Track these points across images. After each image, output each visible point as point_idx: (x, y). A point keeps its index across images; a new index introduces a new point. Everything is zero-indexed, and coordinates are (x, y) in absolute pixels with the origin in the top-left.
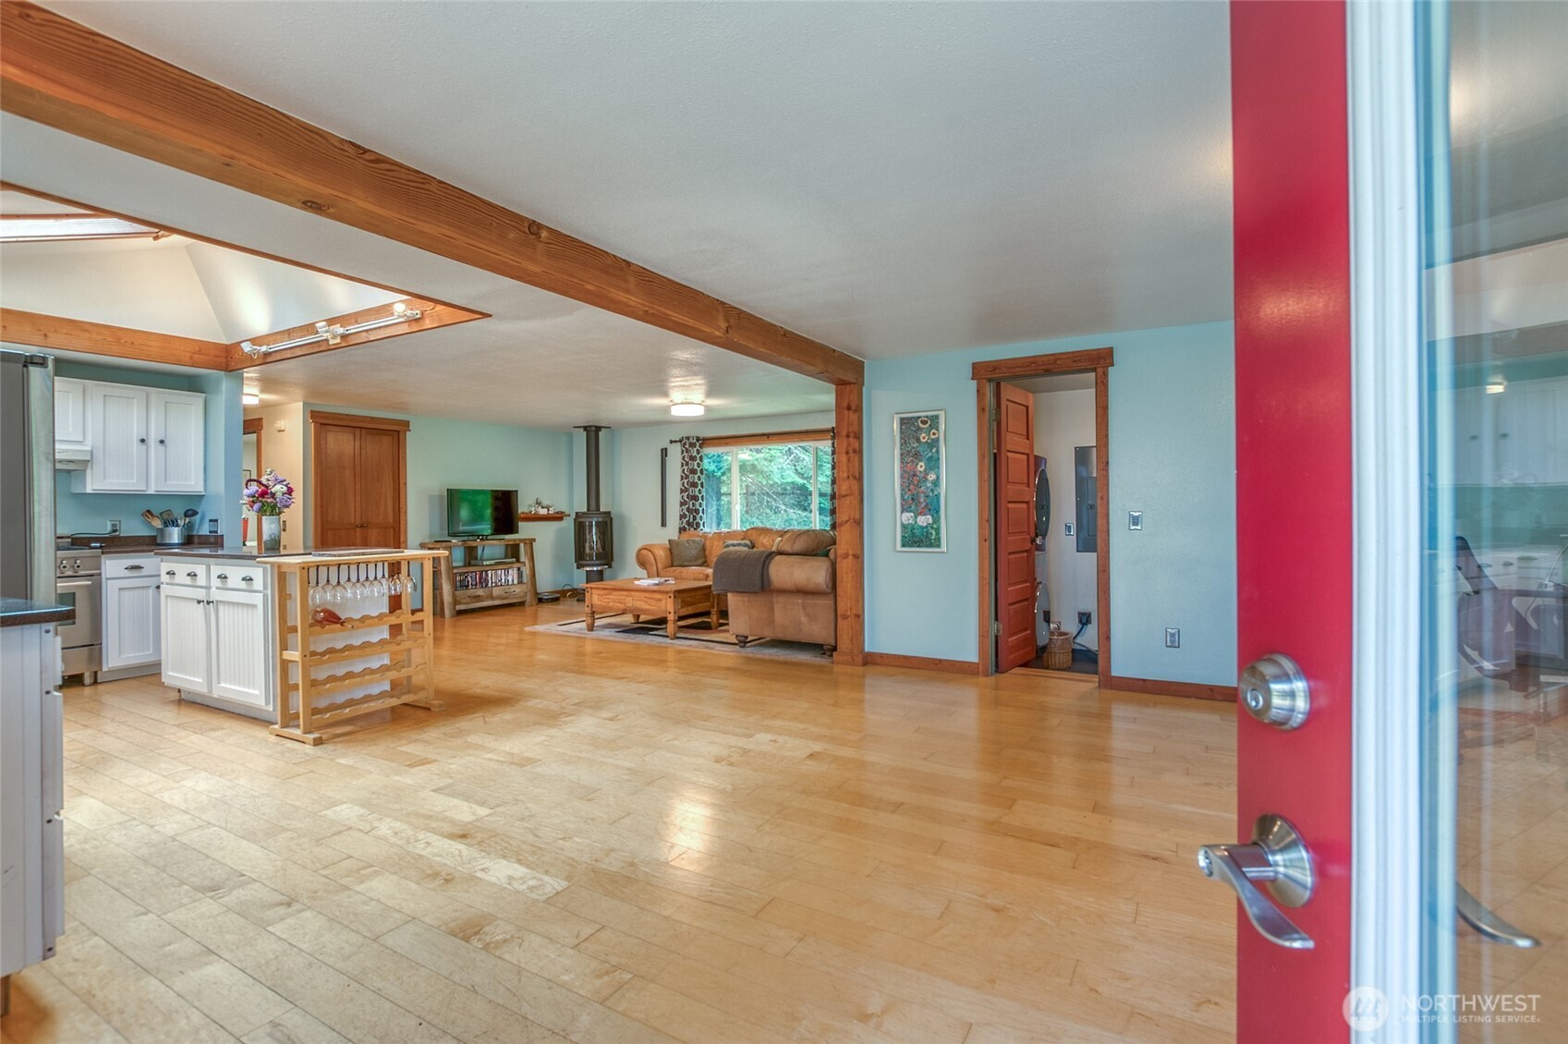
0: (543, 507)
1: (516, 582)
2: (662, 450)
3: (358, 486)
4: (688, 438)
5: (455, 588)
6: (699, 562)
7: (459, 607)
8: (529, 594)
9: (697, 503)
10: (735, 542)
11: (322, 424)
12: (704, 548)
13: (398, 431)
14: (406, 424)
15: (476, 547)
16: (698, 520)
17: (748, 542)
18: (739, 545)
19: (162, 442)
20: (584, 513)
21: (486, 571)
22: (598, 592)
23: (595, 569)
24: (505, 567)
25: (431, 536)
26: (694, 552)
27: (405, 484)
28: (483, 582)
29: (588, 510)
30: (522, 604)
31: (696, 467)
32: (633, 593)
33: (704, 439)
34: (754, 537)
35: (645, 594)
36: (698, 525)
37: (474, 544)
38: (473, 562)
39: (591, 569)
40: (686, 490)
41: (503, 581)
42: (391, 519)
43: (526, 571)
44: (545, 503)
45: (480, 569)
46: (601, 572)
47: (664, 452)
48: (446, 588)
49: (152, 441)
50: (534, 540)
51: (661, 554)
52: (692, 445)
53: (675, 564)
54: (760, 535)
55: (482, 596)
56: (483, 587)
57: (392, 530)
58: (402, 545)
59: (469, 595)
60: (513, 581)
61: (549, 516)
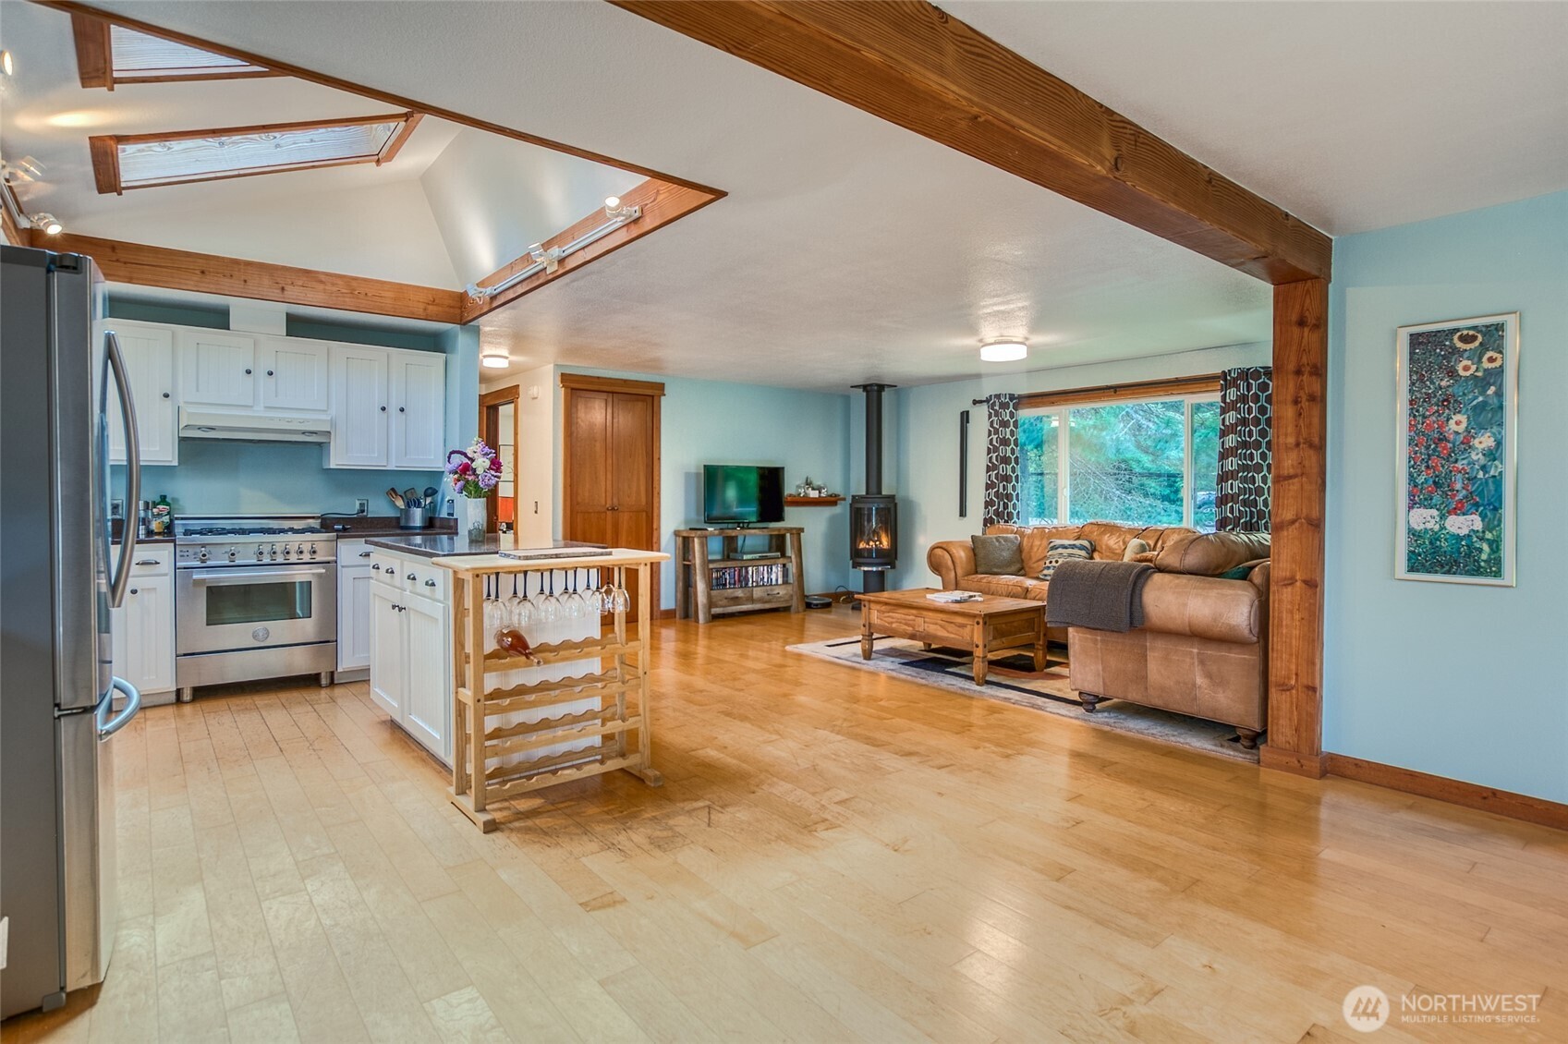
0: (813, 489)
1: (780, 581)
2: (962, 413)
3: (609, 461)
4: (998, 396)
5: (710, 587)
6: (1014, 568)
7: (715, 611)
8: (795, 598)
9: (1010, 486)
10: (1066, 542)
11: (572, 389)
12: (1020, 549)
13: (653, 396)
14: (660, 387)
15: (737, 537)
16: (1010, 509)
17: (1086, 543)
18: (1073, 547)
19: (402, 410)
20: (862, 497)
21: (747, 568)
22: (878, 607)
23: (874, 569)
24: (768, 562)
25: (686, 522)
26: (1006, 554)
27: (659, 459)
28: (742, 581)
29: (867, 493)
30: (787, 609)
31: (1008, 436)
33: (1021, 397)
34: (1094, 536)
35: (941, 616)
36: (1010, 516)
37: (733, 533)
38: (732, 555)
39: (870, 569)
40: (994, 467)
41: (766, 580)
42: (644, 500)
43: (792, 568)
44: (817, 482)
45: (739, 564)
46: (882, 574)
47: (965, 417)
48: (701, 586)
49: (393, 410)
50: (802, 530)
51: (961, 555)
52: (1004, 406)
53: (979, 570)
54: (1103, 533)
55: (741, 598)
56: (741, 587)
57: (644, 514)
58: (655, 532)
59: (726, 595)
60: (777, 580)
61: (821, 500)
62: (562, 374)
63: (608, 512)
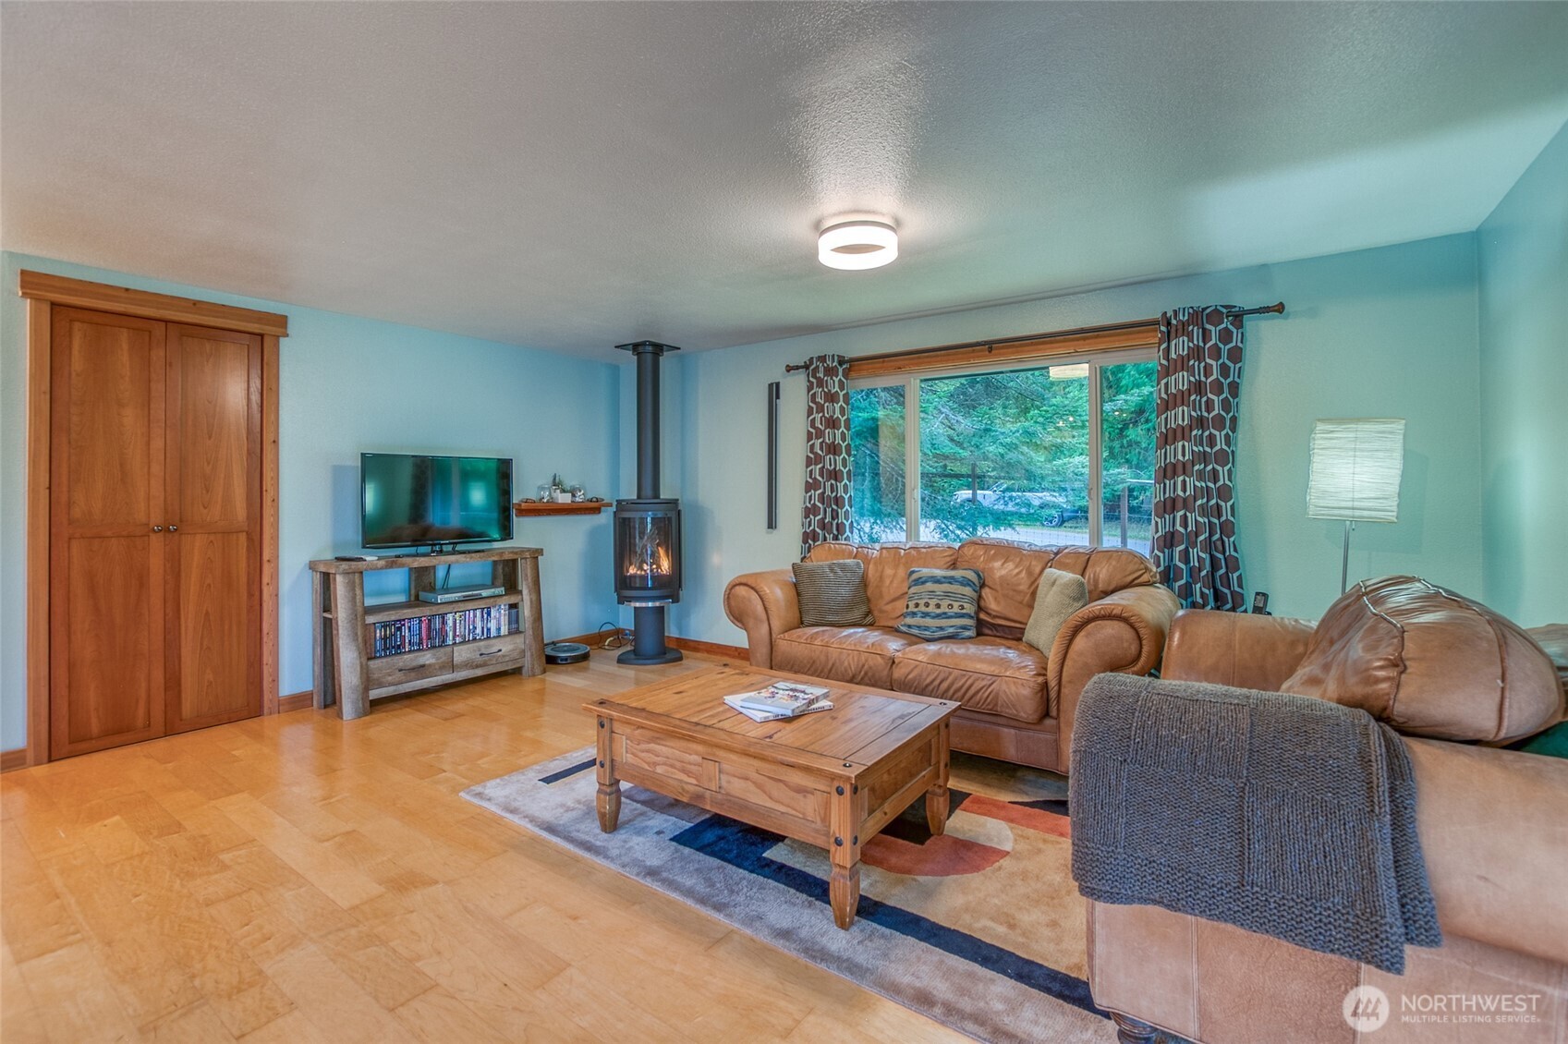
0: (564, 491)
1: (504, 630)
2: (771, 386)
4: (822, 359)
5: (368, 655)
6: (857, 614)
7: (375, 694)
8: (528, 654)
9: (841, 486)
10: (939, 573)
11: (53, 304)
12: (864, 583)
13: (262, 336)
14: (281, 322)
15: (434, 567)
16: (841, 519)
17: (971, 575)
18: (951, 580)
20: (628, 502)
21: (443, 616)
23: (650, 604)
24: (482, 604)
25: (335, 546)
26: (845, 592)
28: (435, 638)
29: (639, 497)
30: (517, 672)
31: (837, 414)
32: (722, 753)
33: (852, 361)
34: (980, 564)
35: (756, 763)
36: (840, 528)
37: (429, 559)
38: (423, 595)
39: (644, 605)
40: (818, 459)
41: (478, 631)
42: (240, 511)
43: (526, 611)
44: (569, 482)
45: (427, 611)
46: (662, 609)
47: (774, 391)
48: (348, 657)
50: (540, 552)
51: (778, 594)
52: (830, 372)
53: (807, 619)
54: (993, 558)
55: (430, 665)
56: (434, 647)
57: (243, 537)
58: (267, 569)
59: (401, 664)
60: (499, 629)
61: (575, 506)
62: (26, 273)
63: (153, 537)
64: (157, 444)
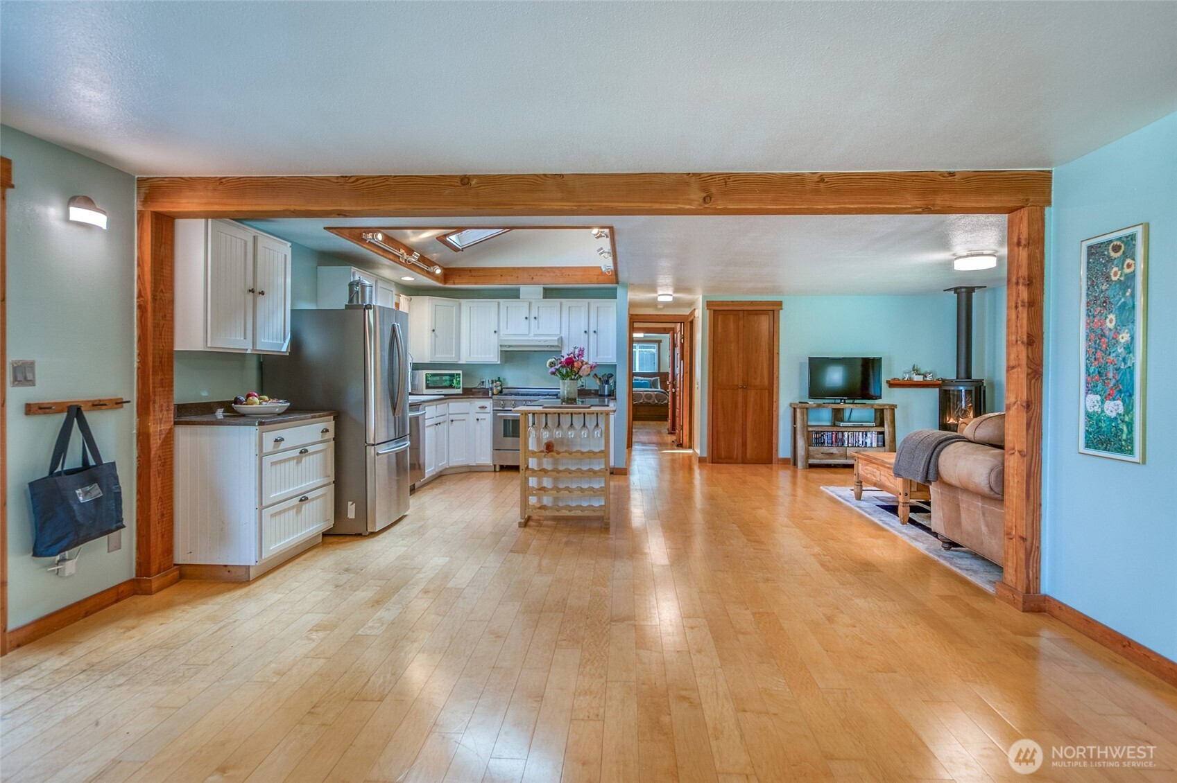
0: (919, 374)
1: (874, 444)
5: (809, 443)
7: (811, 461)
11: (714, 310)
13: (773, 311)
14: (780, 304)
15: (843, 410)
19: (595, 332)
20: (952, 381)
21: (843, 432)
24: (862, 429)
25: (799, 397)
27: (778, 353)
28: (839, 442)
29: (957, 378)
37: (842, 405)
38: (837, 423)
41: (861, 442)
42: (766, 382)
43: (887, 435)
44: (923, 369)
45: (838, 429)
48: (801, 443)
49: (591, 333)
50: (896, 406)
55: (835, 454)
56: (838, 446)
57: (767, 391)
58: (774, 404)
59: (822, 451)
60: (871, 444)
61: (925, 383)
62: (707, 302)
63: (740, 390)
64: (741, 356)
